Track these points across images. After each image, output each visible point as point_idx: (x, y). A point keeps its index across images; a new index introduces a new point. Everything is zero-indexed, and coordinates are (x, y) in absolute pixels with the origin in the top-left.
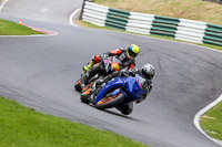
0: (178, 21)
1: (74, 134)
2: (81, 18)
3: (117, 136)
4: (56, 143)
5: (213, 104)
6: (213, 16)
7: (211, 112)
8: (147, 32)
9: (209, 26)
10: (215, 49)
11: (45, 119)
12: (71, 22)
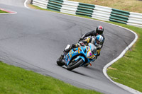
0: (94, 7)
1: (27, 78)
2: (31, 3)
3: (55, 80)
4: (16, 83)
5: (115, 60)
6: (116, 4)
7: (114, 65)
8: (74, 13)
9: (113, 10)
10: (117, 25)
11: (9, 68)
12: (25, 6)
